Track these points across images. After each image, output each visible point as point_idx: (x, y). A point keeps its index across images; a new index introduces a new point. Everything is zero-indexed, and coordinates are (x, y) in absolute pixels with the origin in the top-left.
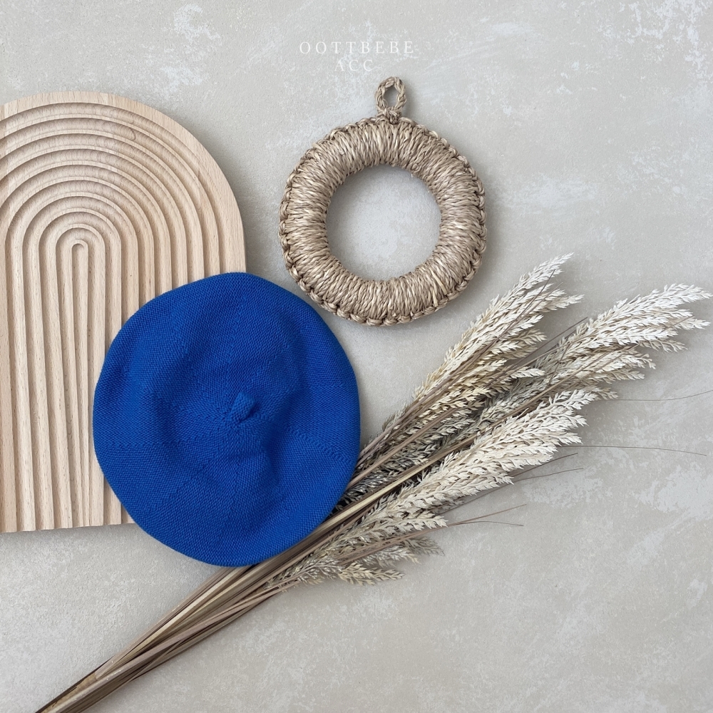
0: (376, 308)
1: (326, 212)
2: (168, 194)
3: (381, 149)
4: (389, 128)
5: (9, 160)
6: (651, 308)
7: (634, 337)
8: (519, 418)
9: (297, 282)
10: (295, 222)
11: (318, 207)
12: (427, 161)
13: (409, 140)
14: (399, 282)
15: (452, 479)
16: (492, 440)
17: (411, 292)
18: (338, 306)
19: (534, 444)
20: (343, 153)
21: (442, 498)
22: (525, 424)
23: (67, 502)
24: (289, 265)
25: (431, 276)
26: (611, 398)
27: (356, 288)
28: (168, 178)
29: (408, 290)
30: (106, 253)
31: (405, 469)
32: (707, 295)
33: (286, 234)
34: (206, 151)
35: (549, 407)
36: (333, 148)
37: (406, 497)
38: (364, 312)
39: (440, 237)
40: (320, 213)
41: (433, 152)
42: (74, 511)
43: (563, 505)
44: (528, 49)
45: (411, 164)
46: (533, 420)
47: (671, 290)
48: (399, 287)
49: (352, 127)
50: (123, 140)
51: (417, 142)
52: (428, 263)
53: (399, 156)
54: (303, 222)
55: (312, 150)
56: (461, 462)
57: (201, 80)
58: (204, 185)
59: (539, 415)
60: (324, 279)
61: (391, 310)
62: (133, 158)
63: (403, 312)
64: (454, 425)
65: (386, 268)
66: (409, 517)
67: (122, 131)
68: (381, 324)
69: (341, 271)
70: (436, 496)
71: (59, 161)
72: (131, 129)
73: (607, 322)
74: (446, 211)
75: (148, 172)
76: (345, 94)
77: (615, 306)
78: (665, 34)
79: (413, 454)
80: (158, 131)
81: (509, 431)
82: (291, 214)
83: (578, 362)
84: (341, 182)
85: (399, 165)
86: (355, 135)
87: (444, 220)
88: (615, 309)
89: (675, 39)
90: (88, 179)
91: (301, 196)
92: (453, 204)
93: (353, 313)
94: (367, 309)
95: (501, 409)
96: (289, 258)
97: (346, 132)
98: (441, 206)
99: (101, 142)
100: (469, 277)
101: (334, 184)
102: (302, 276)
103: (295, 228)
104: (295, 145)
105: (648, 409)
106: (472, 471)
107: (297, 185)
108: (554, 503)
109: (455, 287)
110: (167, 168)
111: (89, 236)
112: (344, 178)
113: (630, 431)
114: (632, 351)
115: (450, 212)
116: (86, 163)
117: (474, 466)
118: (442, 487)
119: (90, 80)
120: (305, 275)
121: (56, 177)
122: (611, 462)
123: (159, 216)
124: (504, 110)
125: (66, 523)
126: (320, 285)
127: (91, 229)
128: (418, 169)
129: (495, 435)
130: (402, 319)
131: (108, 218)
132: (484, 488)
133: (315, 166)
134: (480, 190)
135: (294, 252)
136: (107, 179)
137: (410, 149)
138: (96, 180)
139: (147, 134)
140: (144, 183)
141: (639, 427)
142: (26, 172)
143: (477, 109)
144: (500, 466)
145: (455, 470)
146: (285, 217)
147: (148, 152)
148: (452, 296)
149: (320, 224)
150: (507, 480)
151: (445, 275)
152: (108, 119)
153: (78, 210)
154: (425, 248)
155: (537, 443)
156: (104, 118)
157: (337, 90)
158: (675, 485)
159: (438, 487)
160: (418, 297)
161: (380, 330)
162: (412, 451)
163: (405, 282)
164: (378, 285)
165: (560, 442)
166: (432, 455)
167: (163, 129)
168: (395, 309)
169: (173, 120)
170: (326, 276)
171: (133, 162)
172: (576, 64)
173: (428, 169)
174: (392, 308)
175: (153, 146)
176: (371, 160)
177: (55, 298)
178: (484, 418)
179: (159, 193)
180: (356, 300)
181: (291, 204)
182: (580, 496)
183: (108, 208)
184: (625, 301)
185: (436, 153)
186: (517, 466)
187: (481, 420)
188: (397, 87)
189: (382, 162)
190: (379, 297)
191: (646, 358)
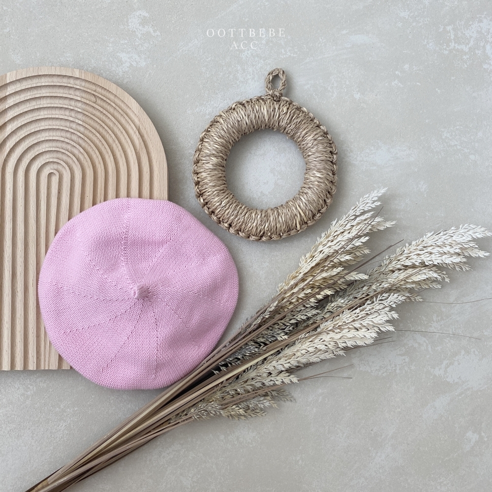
0: (257, 229)
1: (226, 160)
2: (117, 142)
3: (267, 118)
4: (273, 104)
5: (8, 112)
6: (450, 241)
7: (437, 260)
8: (352, 311)
9: (203, 207)
10: (204, 166)
11: (221, 156)
12: (298, 128)
13: (286, 113)
14: (274, 211)
15: (304, 352)
16: (332, 325)
17: (282, 219)
18: (230, 225)
19: (362, 330)
20: (240, 120)
21: (296, 364)
22: (356, 315)
23: (34, 352)
24: (198, 195)
25: (296, 208)
26: (417, 301)
27: (243, 214)
28: (118, 130)
29: (280, 217)
30: (71, 180)
31: (271, 342)
32: (489, 234)
33: (197, 174)
34: (145, 113)
35: (373, 304)
36: (233, 115)
37: (270, 363)
38: (248, 231)
39: (305, 182)
40: (221, 160)
41: (303, 123)
42: (38, 358)
43: (380, 373)
44: (374, 54)
45: (287, 129)
46: (362, 312)
47: (464, 228)
48: (274, 215)
49: (247, 102)
50: (88, 102)
51: (292, 115)
52: (295, 199)
53: (279, 124)
54: (210, 166)
55: (218, 116)
56: (310, 340)
57: (144, 63)
58: (142, 136)
59: (366, 310)
60: (221, 206)
61: (267, 231)
62: (94, 115)
63: (275, 232)
64: (307, 314)
65: (266, 200)
66: (272, 375)
67: (88, 96)
68: (260, 240)
69: (234, 201)
70: (292, 362)
71: (43, 114)
72: (94, 95)
73: (418, 248)
74: (310, 164)
75: (103, 125)
76: (244, 79)
77: (424, 236)
78: (470, 48)
79: (277, 332)
80: (112, 97)
81: (345, 320)
82: (202, 160)
83: (396, 274)
84: (238, 140)
85: (278, 130)
86: (249, 108)
87: (308, 170)
88: (425, 238)
89: (477, 52)
90: (62, 128)
91: (209, 148)
92: (315, 159)
93: (240, 231)
94: (250, 229)
95: (340, 304)
96: (198, 190)
97: (243, 105)
98: (306, 160)
99: (73, 103)
100: (323, 210)
101: (232, 141)
102: (207, 203)
103: (203, 170)
104: (207, 112)
105: (444, 310)
106: (317, 347)
107: (207, 140)
108: (374, 372)
109: (313, 216)
110: (117, 123)
111: (60, 168)
112: (240, 136)
113: (430, 324)
114: (434, 269)
115: (313, 165)
116: (61, 117)
117: (319, 343)
118: (296, 356)
119: (68, 59)
120: (208, 203)
121: (40, 125)
122: (416, 345)
123: (109, 156)
124: (354, 95)
125: (32, 366)
126: (219, 210)
127: (62, 162)
128: (292, 134)
129: (335, 322)
130: (274, 237)
131: (74, 155)
132: (325, 358)
133: (220, 127)
134: (334, 150)
135: (202, 186)
136: (75, 128)
137: (286, 119)
138: (67, 129)
139: (105, 99)
140: (101, 132)
141: (437, 322)
142: (19, 121)
143: (336, 93)
144: (338, 344)
145: (306, 345)
146: (197, 162)
147: (104, 112)
148: (310, 223)
149: (221, 168)
150: (342, 353)
151: (306, 208)
152: (78, 87)
153: (54, 149)
154: (294, 188)
155: (364, 330)
156: (75, 86)
157: (239, 75)
158: (459, 364)
159: (293, 357)
160: (286, 222)
161: (259, 243)
162: (276, 330)
163: (278, 212)
164: (259, 212)
165: (380, 330)
166: (290, 333)
167: (116, 96)
168: (270, 230)
169: (123, 90)
170: (223, 204)
171: (94, 118)
172: (406, 66)
173: (299, 134)
174: (268, 229)
175: (108, 108)
176: (259, 125)
177: (34, 209)
178: (328, 309)
179: (110, 141)
180: (243, 222)
181: (202, 153)
182: (392, 368)
183: (75, 149)
184: (432, 233)
185: (304, 123)
186: (349, 345)
187: (326, 311)
188: (281, 76)
189: (267, 127)
190: (259, 221)
191: (443, 274)
